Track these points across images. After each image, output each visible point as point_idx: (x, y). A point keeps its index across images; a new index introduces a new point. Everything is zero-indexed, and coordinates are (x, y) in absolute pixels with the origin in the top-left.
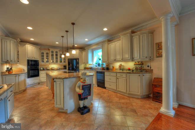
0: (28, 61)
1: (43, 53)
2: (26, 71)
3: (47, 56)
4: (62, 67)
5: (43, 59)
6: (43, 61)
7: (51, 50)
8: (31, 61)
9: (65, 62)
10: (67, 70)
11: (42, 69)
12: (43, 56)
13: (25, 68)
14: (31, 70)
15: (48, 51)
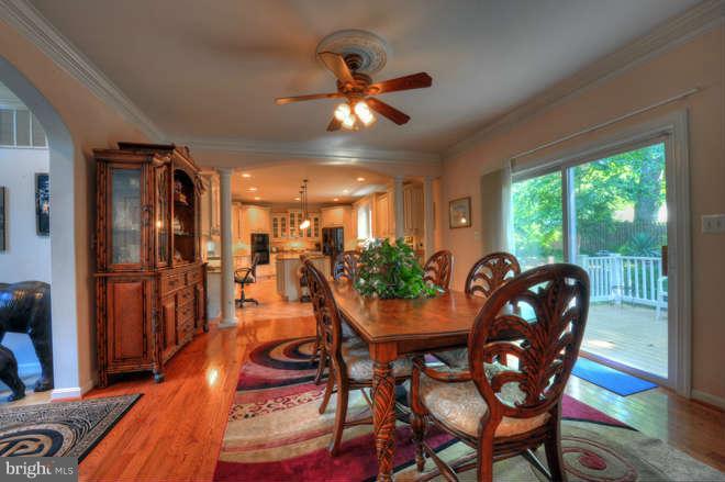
0: (253, 236)
1: (275, 220)
2: (249, 253)
3: (283, 225)
4: (313, 246)
5: (276, 230)
6: (276, 236)
7: (291, 211)
8: (259, 235)
9: (316, 235)
10: (321, 253)
11: (274, 250)
12: (275, 225)
13: (248, 248)
14: (258, 251)
15: (284, 215)
